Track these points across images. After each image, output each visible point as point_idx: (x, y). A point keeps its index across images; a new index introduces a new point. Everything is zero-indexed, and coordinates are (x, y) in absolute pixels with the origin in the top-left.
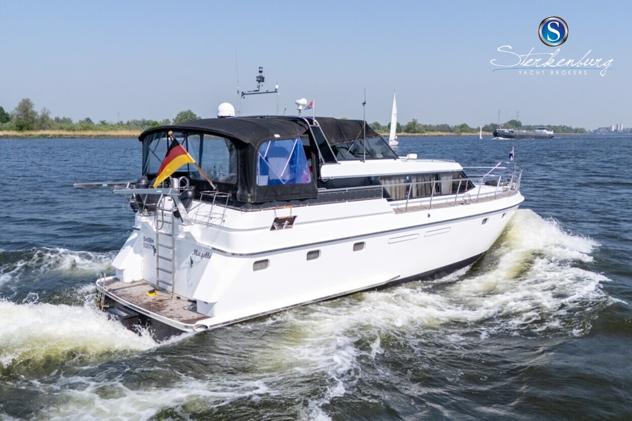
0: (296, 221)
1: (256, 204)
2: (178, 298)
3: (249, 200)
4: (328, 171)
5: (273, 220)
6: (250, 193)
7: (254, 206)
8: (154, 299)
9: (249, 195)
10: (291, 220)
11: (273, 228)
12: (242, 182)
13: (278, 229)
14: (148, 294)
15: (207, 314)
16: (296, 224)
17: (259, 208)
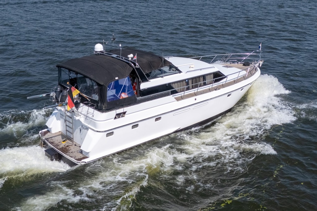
0: (126, 113)
1: (107, 110)
2: (75, 145)
3: (104, 108)
4: (144, 86)
5: (115, 114)
6: (104, 105)
7: (106, 110)
8: (64, 145)
9: (104, 106)
10: (124, 113)
11: (115, 118)
12: (100, 100)
13: (118, 118)
14: (62, 142)
15: (86, 155)
16: (126, 115)
17: (108, 111)
